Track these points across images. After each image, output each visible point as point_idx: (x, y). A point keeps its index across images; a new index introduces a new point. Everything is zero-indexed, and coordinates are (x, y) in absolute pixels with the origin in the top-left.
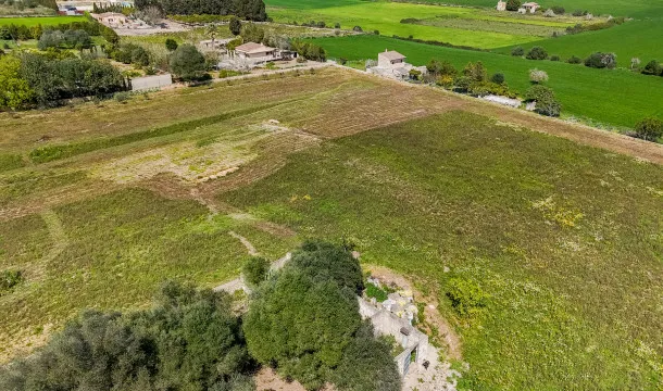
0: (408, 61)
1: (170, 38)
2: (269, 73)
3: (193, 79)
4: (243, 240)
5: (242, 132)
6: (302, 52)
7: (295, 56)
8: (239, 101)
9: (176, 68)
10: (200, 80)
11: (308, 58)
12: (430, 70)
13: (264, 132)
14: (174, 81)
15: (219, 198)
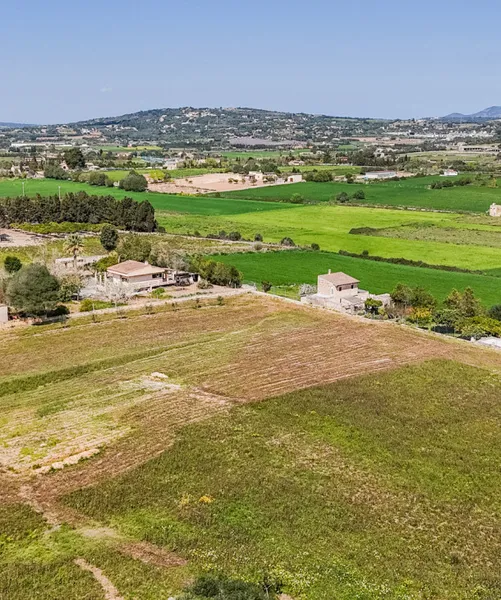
0: (362, 287)
1: (12, 255)
2: (155, 304)
3: (41, 314)
4: (98, 574)
5: (110, 393)
6: (205, 273)
7: (196, 280)
8: (107, 345)
9: (16, 297)
10: (50, 314)
11: (215, 282)
12: (397, 300)
13: (142, 392)
14: (11, 318)
15: (63, 500)
